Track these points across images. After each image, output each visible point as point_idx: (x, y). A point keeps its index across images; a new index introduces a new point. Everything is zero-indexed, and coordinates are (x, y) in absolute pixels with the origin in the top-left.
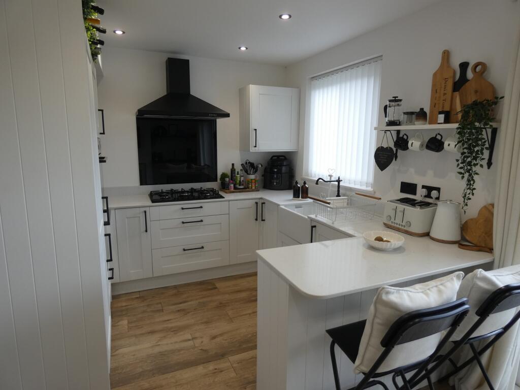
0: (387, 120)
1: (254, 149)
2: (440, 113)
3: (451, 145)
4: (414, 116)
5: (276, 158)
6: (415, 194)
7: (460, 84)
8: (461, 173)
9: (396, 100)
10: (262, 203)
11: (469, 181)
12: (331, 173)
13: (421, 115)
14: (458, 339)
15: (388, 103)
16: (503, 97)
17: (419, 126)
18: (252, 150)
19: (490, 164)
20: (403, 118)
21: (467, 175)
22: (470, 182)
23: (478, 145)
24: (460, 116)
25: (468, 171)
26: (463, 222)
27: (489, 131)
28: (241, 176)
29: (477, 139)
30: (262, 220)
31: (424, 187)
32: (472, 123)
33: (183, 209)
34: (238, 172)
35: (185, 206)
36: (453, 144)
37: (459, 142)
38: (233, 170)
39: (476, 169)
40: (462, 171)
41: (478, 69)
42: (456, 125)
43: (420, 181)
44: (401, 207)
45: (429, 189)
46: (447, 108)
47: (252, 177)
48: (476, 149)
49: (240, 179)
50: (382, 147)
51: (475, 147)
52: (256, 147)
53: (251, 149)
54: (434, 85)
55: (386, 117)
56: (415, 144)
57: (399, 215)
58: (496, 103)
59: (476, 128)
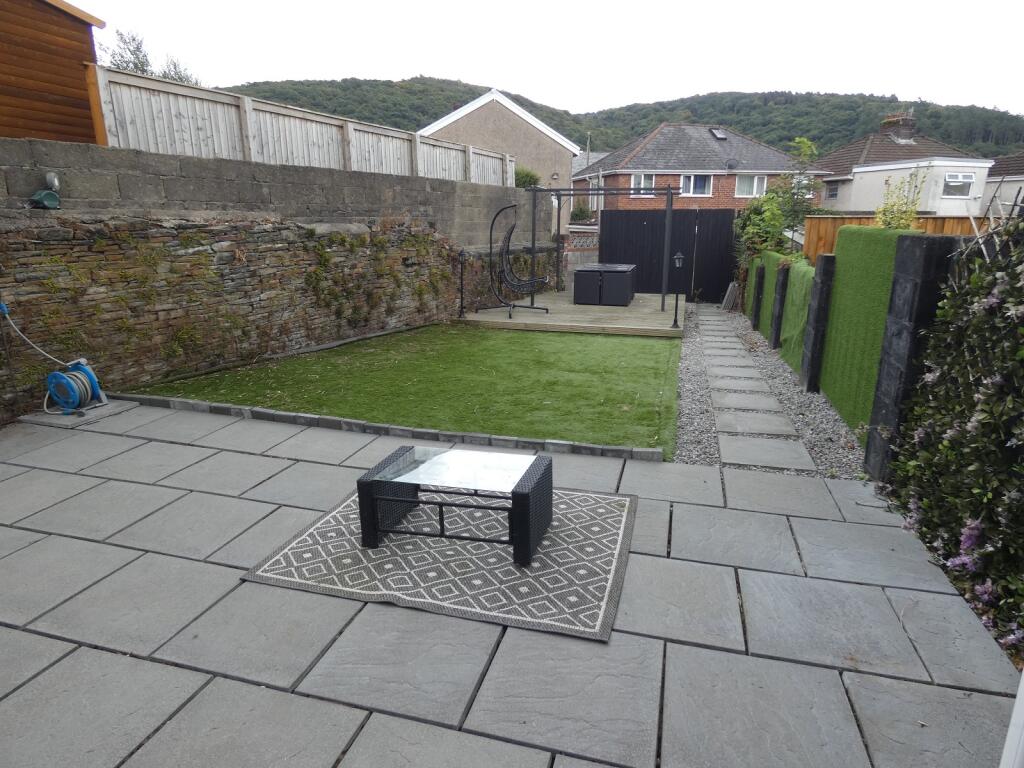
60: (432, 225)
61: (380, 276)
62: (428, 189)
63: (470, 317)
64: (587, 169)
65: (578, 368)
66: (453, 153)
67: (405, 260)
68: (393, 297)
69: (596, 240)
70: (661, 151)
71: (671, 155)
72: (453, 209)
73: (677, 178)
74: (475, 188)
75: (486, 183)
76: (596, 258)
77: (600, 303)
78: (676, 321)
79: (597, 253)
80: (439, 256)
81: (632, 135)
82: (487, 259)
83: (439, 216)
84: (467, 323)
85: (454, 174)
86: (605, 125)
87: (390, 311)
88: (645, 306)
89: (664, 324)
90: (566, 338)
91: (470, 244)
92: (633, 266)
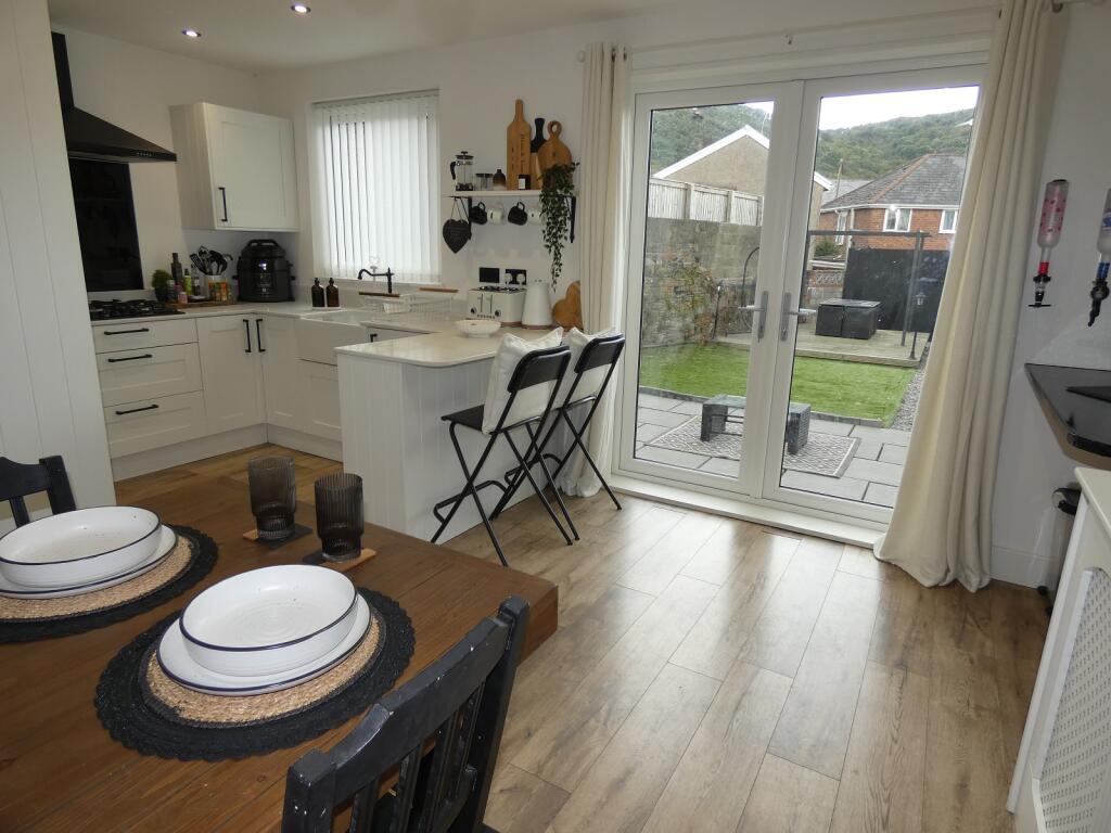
0: (456, 182)
1: (223, 224)
2: (521, 176)
3: (535, 215)
4: (490, 180)
5: (255, 244)
6: (498, 281)
7: (537, 144)
8: (547, 246)
9: (465, 157)
10: (258, 321)
11: (556, 254)
12: (374, 263)
13: (499, 178)
14: (561, 404)
15: (456, 160)
16: (578, 164)
17: (499, 192)
18: (219, 226)
19: (572, 238)
20: (476, 182)
21: (553, 248)
22: (557, 256)
23: (561, 215)
24: (541, 182)
25: (554, 243)
26: (553, 306)
27: (569, 200)
28: (194, 279)
29: (560, 208)
30: (261, 350)
31: (507, 271)
32: (554, 190)
33: (107, 333)
34: (186, 270)
35: (110, 329)
36: (537, 214)
37: (543, 211)
38: (176, 265)
39: (562, 241)
40: (548, 244)
41: (555, 128)
42: (539, 192)
43: (502, 264)
44: (487, 294)
45: (514, 273)
46: (526, 172)
47: (215, 279)
48: (560, 219)
49: (193, 282)
50: (453, 221)
51: (558, 216)
52: (226, 220)
53: (216, 224)
54: (509, 142)
55: (454, 178)
56: (495, 215)
57: (486, 303)
58: (573, 169)
59: (558, 196)
60: (697, 260)
61: (658, 300)
62: (697, 230)
63: (722, 339)
64: (836, 200)
65: (820, 380)
66: (718, 198)
67: (676, 288)
68: (664, 317)
69: (841, 277)
70: (922, 184)
71: (934, 189)
72: (714, 247)
73: (937, 213)
74: (734, 228)
75: (744, 223)
76: (840, 295)
77: (841, 336)
78: (913, 353)
79: (841, 289)
80: (702, 286)
81: (893, 154)
82: (740, 291)
83: (704, 252)
84: (719, 344)
85: (717, 217)
86: (861, 142)
87: (660, 329)
88: (884, 341)
89: (903, 355)
90: (808, 361)
91: (725, 277)
92: (878, 303)
